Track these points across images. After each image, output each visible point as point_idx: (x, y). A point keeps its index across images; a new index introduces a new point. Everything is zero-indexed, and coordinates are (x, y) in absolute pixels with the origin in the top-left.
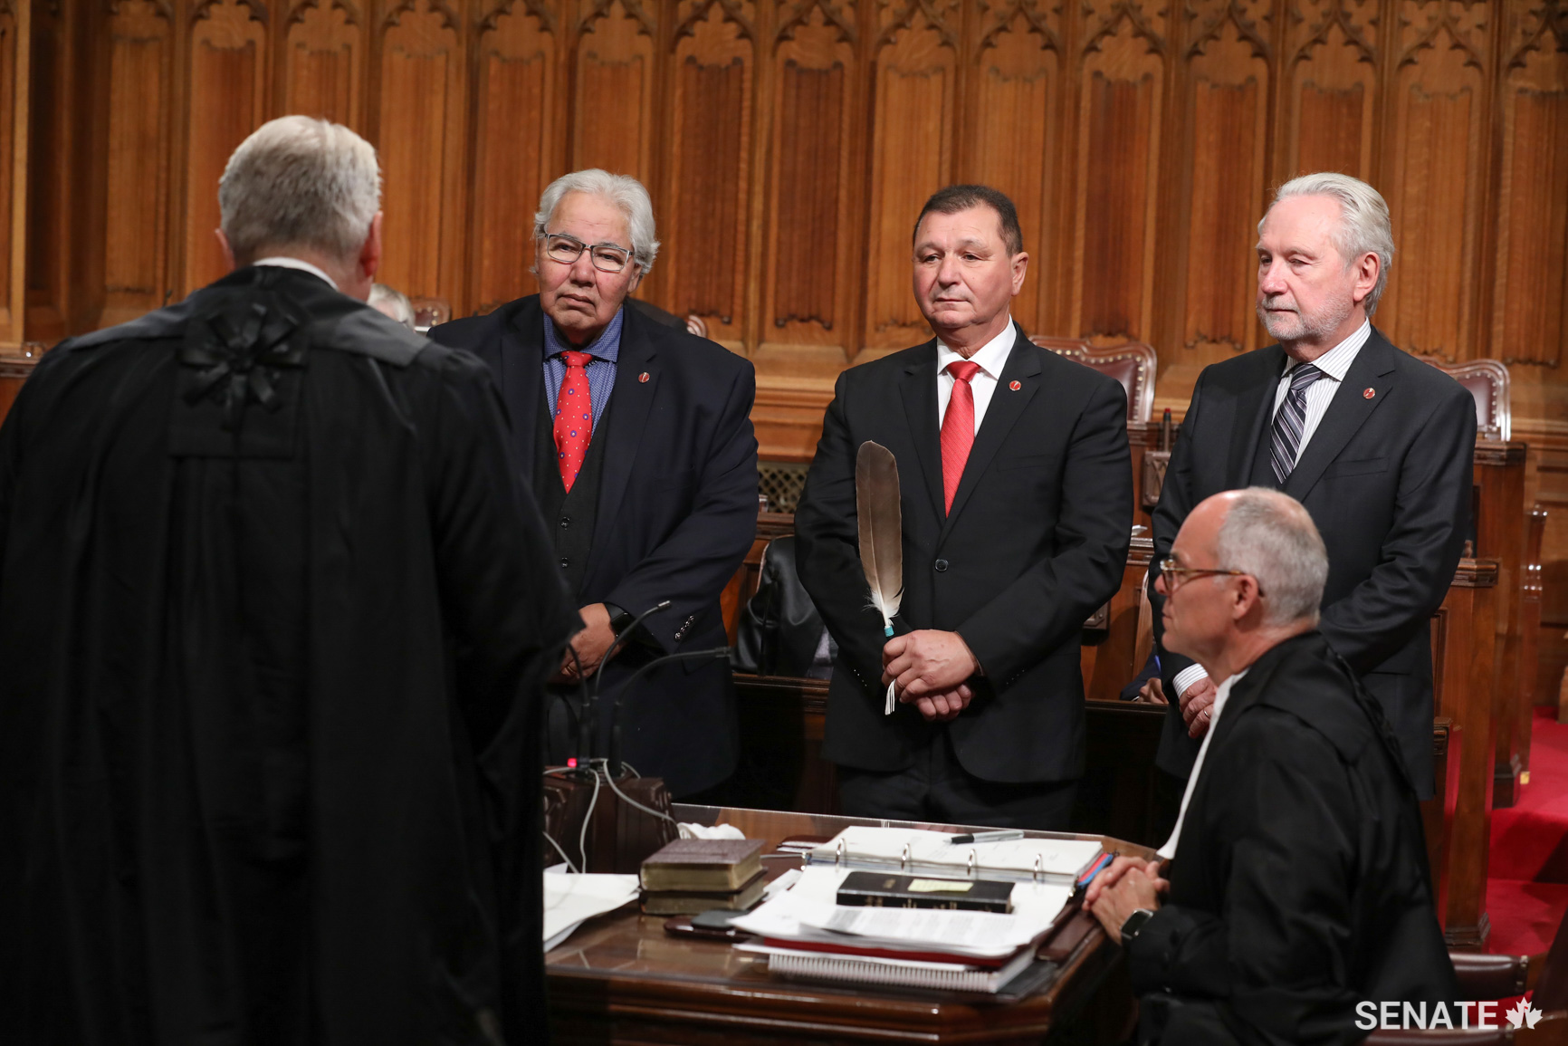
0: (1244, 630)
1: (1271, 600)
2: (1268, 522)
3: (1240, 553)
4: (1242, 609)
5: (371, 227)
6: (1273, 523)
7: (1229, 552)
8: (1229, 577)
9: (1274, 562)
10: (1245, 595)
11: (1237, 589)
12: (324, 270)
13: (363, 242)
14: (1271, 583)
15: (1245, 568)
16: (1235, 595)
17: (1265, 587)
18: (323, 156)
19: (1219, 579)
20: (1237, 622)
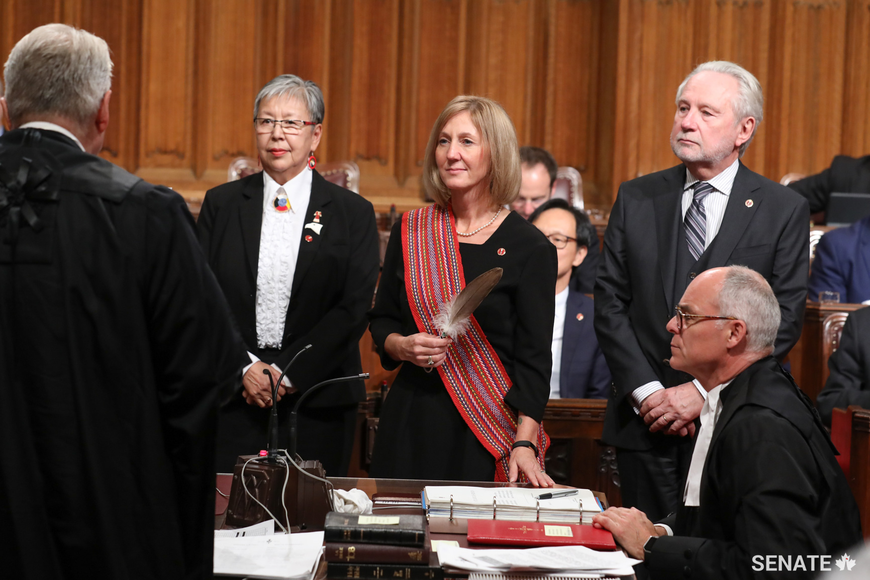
0: (733, 355)
1: (752, 336)
2: (752, 287)
3: (734, 306)
4: (734, 341)
5: (102, 101)
6: (755, 288)
7: (727, 306)
8: (726, 321)
9: (756, 313)
10: (736, 333)
11: (731, 329)
12: (69, 130)
13: (96, 111)
14: (753, 326)
15: (738, 316)
16: (730, 332)
17: (750, 328)
18: (70, 55)
19: (719, 322)
20: (729, 350)
